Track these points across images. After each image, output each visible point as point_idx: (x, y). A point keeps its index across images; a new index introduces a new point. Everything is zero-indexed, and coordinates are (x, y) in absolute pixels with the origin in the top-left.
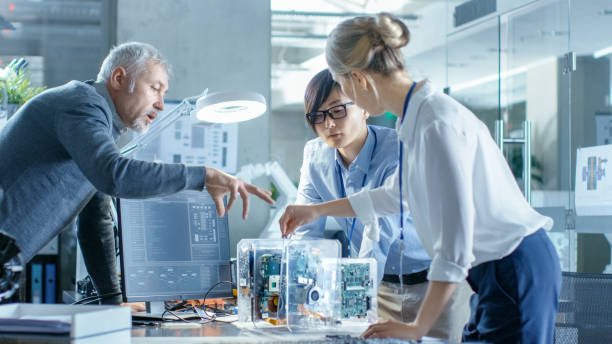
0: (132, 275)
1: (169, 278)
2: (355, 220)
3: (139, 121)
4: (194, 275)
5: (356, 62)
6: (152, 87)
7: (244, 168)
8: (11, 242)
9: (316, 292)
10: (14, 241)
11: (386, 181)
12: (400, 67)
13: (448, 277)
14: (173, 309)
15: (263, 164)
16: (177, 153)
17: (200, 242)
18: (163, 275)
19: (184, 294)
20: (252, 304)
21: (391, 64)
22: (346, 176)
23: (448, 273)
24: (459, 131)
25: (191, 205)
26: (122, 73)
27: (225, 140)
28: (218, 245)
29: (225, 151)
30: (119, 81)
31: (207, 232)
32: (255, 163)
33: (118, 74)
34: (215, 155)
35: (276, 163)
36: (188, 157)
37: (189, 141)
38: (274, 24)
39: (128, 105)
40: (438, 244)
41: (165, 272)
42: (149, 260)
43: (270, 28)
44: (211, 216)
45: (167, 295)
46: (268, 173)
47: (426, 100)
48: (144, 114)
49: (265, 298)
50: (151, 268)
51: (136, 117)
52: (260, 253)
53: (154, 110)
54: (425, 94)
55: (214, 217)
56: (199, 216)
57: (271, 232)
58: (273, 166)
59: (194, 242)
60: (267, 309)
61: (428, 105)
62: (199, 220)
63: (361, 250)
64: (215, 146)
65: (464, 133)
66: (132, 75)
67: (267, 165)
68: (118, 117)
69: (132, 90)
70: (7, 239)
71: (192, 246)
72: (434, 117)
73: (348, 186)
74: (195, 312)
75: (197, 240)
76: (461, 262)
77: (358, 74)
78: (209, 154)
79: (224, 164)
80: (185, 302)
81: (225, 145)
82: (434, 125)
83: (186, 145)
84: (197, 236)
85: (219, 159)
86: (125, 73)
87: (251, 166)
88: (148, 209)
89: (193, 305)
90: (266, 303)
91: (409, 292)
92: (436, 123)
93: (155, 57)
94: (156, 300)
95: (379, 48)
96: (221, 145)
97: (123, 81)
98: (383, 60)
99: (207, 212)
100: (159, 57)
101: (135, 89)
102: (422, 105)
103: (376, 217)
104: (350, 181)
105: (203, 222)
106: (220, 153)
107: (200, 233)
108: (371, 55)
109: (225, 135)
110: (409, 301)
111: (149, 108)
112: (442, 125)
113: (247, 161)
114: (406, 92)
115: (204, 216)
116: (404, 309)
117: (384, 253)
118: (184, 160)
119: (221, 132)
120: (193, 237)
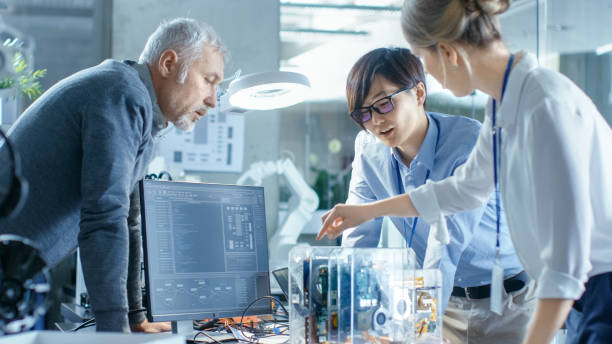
0: (158, 290)
1: (200, 292)
2: (416, 219)
3: (186, 118)
4: (228, 288)
5: (444, 33)
6: (207, 79)
7: (253, 166)
8: (34, 253)
9: (382, 314)
10: (37, 251)
11: (456, 171)
12: (497, 36)
13: (563, 293)
14: (202, 329)
15: (275, 161)
16: (178, 149)
17: (234, 251)
18: (193, 290)
19: (218, 310)
20: (307, 324)
21: (486, 31)
22: (405, 173)
23: (561, 287)
24: (573, 111)
25: (225, 205)
26: (173, 58)
27: (230, 135)
28: (255, 253)
29: (230, 147)
30: (168, 66)
31: (242, 238)
32: (266, 160)
33: (169, 58)
34: (220, 152)
35: (288, 160)
36: (191, 154)
37: (191, 137)
39: (175, 97)
40: (546, 252)
41: (196, 285)
42: (178, 270)
44: (247, 218)
45: (197, 313)
46: (280, 172)
47: (529, 74)
48: (192, 110)
49: (321, 318)
50: (181, 282)
51: (183, 113)
52: (316, 263)
53: (204, 106)
54: (528, 67)
55: (251, 220)
56: (234, 218)
57: (284, 237)
58: (285, 163)
59: (228, 249)
60: (325, 331)
61: (533, 79)
62: (234, 224)
63: (426, 260)
64: (220, 142)
65: (578, 113)
66: (186, 62)
67: (279, 162)
68: (158, 109)
69: (183, 81)
70: (30, 249)
71: (226, 254)
72: (544, 95)
73: (407, 185)
74: (229, 332)
75: (231, 247)
76: (577, 273)
77: (446, 46)
78: (213, 151)
79: (229, 162)
80: (216, 320)
81: (230, 141)
82: (545, 104)
83: (188, 141)
84: (231, 242)
85: (224, 156)
86: (176, 58)
87: (261, 163)
88: (176, 211)
89: (227, 323)
90: (323, 324)
91: (475, 308)
92: (548, 102)
93: (213, 43)
94: (185, 318)
95: (475, 14)
96: (227, 141)
97: (172, 68)
98: (478, 29)
99: (242, 213)
100: (218, 43)
101: (187, 80)
102: (526, 79)
103: (443, 215)
104: (409, 179)
105: (239, 227)
106: (225, 150)
107: (235, 239)
108: (464, 22)
109: (230, 130)
110: (476, 318)
111: (199, 104)
112: (554, 105)
113: (255, 159)
114: (504, 66)
115: (240, 219)
116: (471, 328)
117: (454, 263)
118: (185, 157)
119: (225, 126)
120: (227, 244)
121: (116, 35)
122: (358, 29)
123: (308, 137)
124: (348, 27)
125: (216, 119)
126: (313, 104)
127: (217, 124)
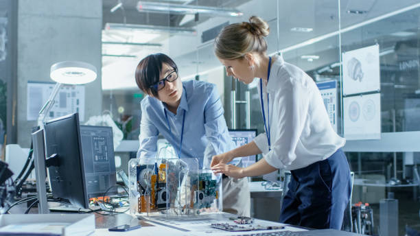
4: (96, 181)
7: (91, 118)
15: (102, 116)
16: (52, 110)
17: (98, 161)
25: (93, 137)
27: (78, 104)
28: (109, 162)
29: (78, 109)
31: (102, 155)
32: (97, 115)
35: (108, 116)
36: (58, 113)
37: (58, 104)
38: (103, 40)
43: (101, 43)
44: (104, 144)
55: (106, 144)
56: (98, 144)
59: (95, 160)
64: (73, 107)
67: (104, 116)
71: (94, 163)
75: (97, 159)
78: (69, 111)
81: (78, 106)
83: (57, 106)
84: (96, 157)
87: (95, 117)
89: (94, 200)
96: (76, 106)
99: (102, 141)
105: (100, 149)
107: (98, 155)
109: (78, 101)
115: (100, 144)
118: (55, 114)
119: (75, 99)
120: (95, 158)
121: (20, 54)
122: (131, 54)
123: (111, 106)
124: (126, 54)
125: (71, 95)
126: (114, 91)
127: (71, 98)
